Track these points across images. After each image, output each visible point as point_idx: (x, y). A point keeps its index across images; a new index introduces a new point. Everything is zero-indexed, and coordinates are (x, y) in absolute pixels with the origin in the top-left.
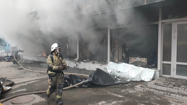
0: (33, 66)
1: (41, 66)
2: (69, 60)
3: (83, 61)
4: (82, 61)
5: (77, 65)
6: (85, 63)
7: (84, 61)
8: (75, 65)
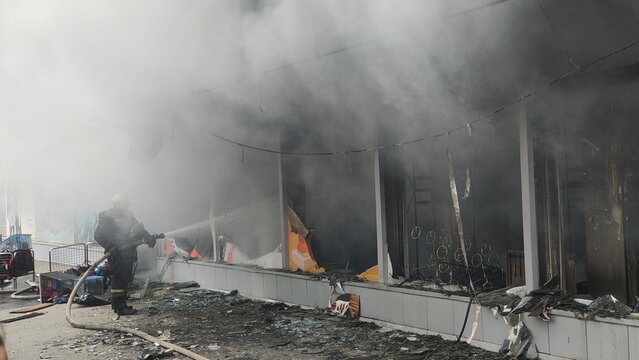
0: (235, 338)
1: (277, 333)
2: (462, 294)
3: (568, 305)
4: (563, 307)
5: (525, 335)
6: (589, 323)
7: (582, 308)
8: (513, 337)
